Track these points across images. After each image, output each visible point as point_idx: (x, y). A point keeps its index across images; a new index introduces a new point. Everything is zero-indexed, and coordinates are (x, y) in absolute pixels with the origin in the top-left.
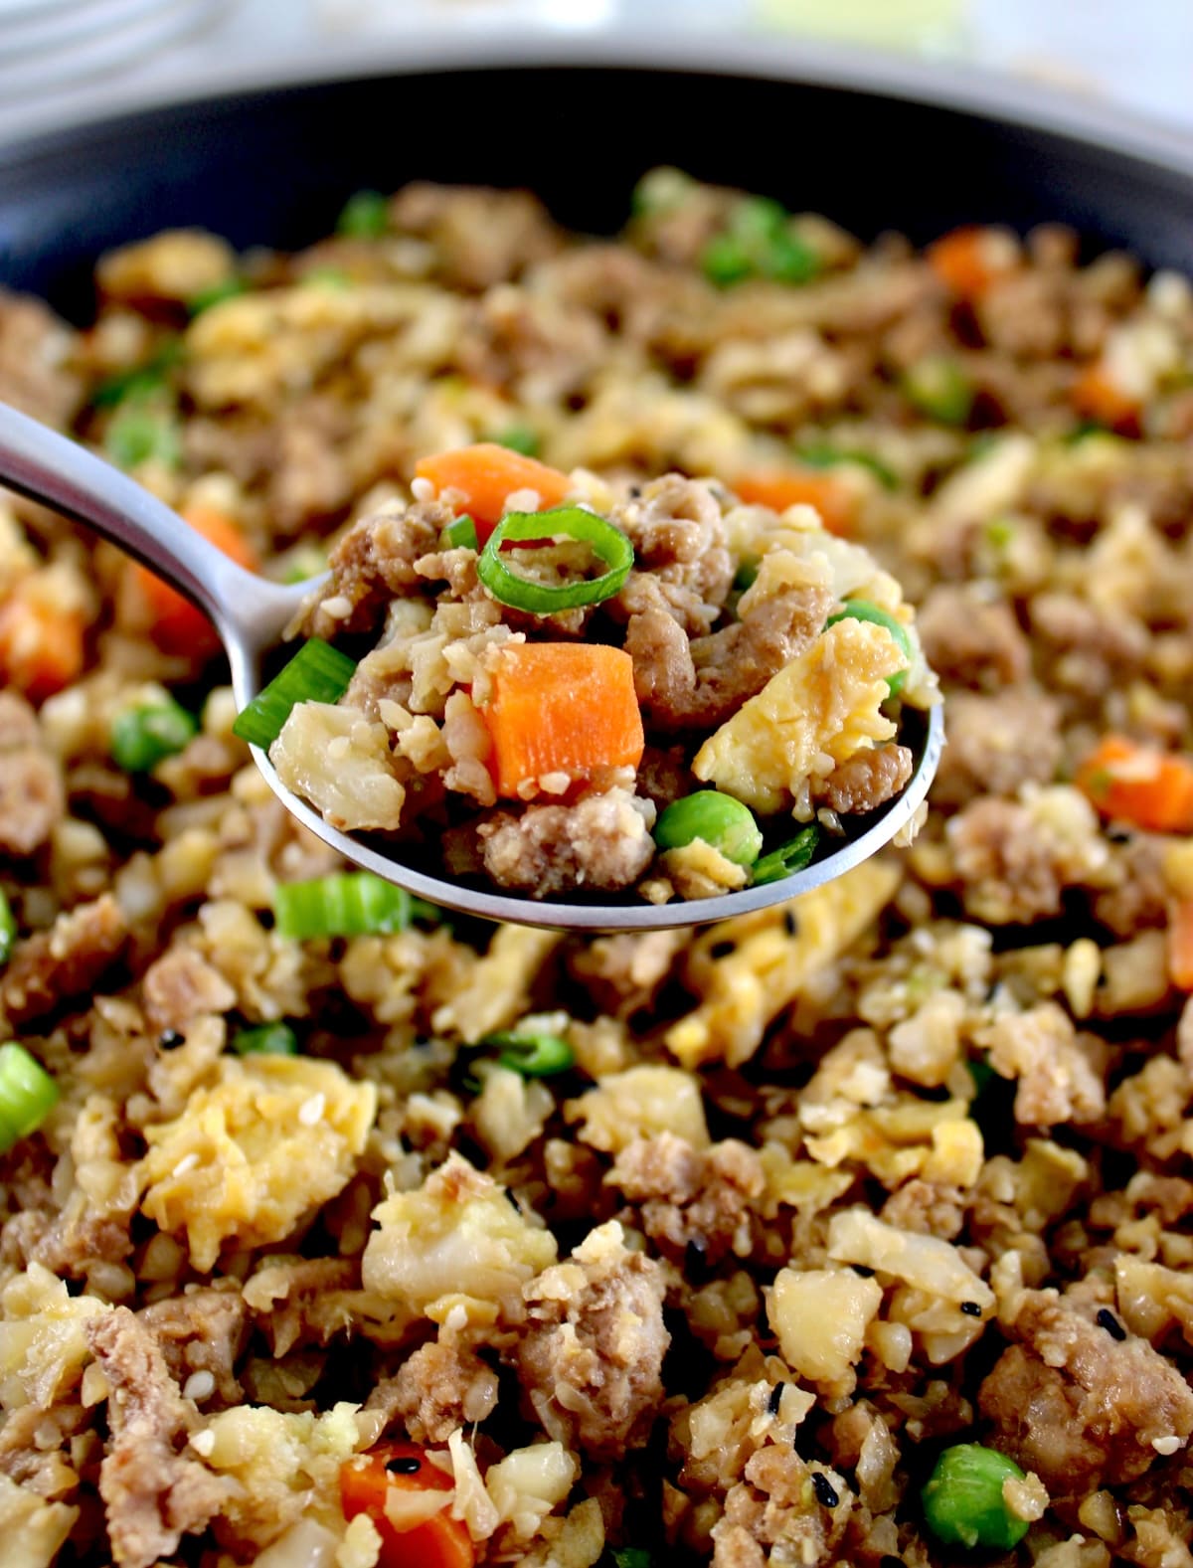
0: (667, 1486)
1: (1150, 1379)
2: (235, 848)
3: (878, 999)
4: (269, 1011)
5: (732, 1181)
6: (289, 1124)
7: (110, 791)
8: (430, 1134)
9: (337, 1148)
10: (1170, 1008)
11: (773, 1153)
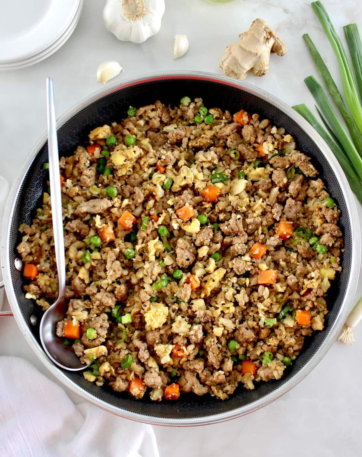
0: (204, 345)
1: (250, 335)
2: (146, 276)
3: (224, 289)
4: (154, 296)
5: (208, 315)
6: (160, 315)
7: (126, 261)
8: (175, 309)
9: (165, 317)
10: (258, 285)
11: (213, 308)
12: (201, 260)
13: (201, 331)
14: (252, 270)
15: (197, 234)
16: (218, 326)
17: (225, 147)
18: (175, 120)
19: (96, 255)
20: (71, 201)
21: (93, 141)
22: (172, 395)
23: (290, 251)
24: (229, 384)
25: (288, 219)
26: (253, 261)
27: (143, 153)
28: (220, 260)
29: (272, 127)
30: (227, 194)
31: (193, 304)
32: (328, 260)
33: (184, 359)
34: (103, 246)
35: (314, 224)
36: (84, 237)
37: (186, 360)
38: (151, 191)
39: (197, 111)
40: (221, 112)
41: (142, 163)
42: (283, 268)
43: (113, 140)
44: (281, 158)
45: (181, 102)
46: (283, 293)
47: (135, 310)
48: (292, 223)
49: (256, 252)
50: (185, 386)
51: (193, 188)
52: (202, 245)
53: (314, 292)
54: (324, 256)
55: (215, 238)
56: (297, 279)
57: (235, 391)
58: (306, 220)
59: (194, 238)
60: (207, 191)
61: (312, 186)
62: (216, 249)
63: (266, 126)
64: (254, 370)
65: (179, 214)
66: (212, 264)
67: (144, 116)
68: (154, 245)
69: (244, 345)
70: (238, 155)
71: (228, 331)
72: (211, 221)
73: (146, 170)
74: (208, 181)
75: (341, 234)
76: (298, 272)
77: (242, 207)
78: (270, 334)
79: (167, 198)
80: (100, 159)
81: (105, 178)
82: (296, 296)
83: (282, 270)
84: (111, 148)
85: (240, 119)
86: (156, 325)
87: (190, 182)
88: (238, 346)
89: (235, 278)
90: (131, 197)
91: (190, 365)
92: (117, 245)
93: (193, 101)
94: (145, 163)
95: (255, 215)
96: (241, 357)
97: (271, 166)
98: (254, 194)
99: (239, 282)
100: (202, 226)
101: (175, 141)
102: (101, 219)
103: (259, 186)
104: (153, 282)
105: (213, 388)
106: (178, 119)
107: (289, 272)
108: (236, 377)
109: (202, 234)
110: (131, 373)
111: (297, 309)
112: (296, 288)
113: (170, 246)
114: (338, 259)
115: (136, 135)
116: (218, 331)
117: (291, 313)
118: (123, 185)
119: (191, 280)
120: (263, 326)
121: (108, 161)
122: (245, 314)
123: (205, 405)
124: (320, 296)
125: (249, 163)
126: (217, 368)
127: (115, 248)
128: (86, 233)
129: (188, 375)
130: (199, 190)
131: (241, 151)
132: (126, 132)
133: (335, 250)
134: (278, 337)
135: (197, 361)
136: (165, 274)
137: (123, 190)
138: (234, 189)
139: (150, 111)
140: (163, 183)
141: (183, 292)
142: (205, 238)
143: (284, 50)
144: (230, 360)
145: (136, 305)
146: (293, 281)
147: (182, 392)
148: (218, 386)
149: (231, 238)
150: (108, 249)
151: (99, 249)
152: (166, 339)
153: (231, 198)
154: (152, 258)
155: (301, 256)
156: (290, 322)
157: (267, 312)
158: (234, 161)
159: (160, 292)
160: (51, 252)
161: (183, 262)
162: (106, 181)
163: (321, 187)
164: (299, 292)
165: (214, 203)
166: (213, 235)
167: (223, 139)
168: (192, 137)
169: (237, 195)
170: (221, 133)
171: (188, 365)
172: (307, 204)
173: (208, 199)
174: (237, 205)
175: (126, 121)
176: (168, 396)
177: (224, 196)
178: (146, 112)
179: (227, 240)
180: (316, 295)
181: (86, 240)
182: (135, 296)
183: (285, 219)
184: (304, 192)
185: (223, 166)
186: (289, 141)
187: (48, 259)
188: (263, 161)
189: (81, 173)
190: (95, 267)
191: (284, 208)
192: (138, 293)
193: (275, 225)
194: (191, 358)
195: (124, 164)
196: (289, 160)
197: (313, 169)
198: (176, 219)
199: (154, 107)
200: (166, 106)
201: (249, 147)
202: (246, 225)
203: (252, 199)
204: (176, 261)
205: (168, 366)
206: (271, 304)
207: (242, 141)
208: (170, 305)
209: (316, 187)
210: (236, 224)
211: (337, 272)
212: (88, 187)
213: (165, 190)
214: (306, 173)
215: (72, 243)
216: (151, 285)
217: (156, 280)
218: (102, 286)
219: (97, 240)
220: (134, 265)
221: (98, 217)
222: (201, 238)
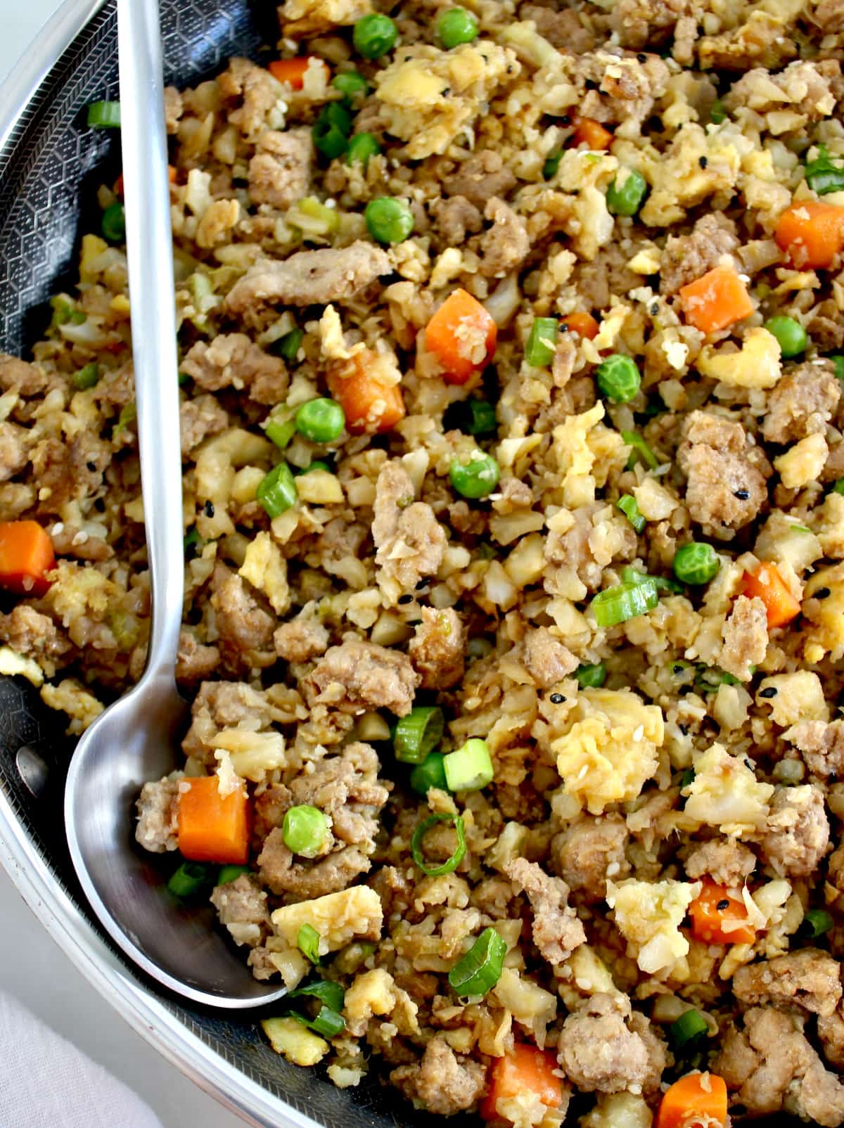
0: (828, 885)
2: (557, 565)
4: (595, 660)
6: (628, 742)
7: (457, 511)
8: (691, 719)
9: (651, 751)
12: (794, 501)
13: (820, 814)
15: (768, 390)
19: (322, 485)
20: (202, 265)
21: (294, 35)
27: (518, 67)
31: (772, 692)
33: (743, 952)
34: (351, 451)
36: (265, 411)
37: (752, 954)
38: (561, 214)
41: (512, 110)
43: (382, 30)
47: (505, 725)
50: (750, 1082)
51: (737, 207)
52: (794, 436)
59: (756, 411)
60: (802, 214)
65: (692, 301)
68: (586, 436)
72: (820, 342)
73: (530, 136)
79: (623, 253)
80: (326, 104)
81: (352, 172)
84: (371, 69)
86: (610, 790)
87: (729, 179)
90: (472, 242)
91: (776, 978)
92: (413, 443)
94: (526, 108)
100: (791, 360)
101: (644, 31)
102: (344, 331)
104: (590, 596)
109: (797, 387)
110: (497, 1021)
113: (651, 446)
115: (479, 14)
118: (431, 199)
119: (763, 578)
121: (364, 111)
127: (407, 451)
128: (272, 393)
129: (764, 1027)
130: (761, 218)
135: (805, 958)
136: (638, 563)
137: (432, 218)
140: (611, 185)
141: (734, 635)
142: (811, 407)
145: (509, 703)
147: (740, 1111)
150: (374, 455)
151: (332, 462)
152: (653, 859)
154: (580, 485)
159: (621, 645)
160: (112, 478)
161: (721, 502)
165: (827, 273)
168: (712, 23)
171: (767, 978)
173: (803, 255)
181: (276, 424)
182: (502, 661)
187: (100, 506)
189: (249, 150)
190: (316, 537)
192: (515, 650)
194: (774, 946)
195: (437, 111)
198: (675, 326)
204: (684, 502)
205: (664, 990)
208: (664, 699)
212: (281, 206)
213: (615, 216)
215: (209, 437)
216: (581, 607)
217: (600, 589)
218: (351, 616)
219: (326, 414)
220: (495, 526)
221: (331, 316)
222: (794, 405)
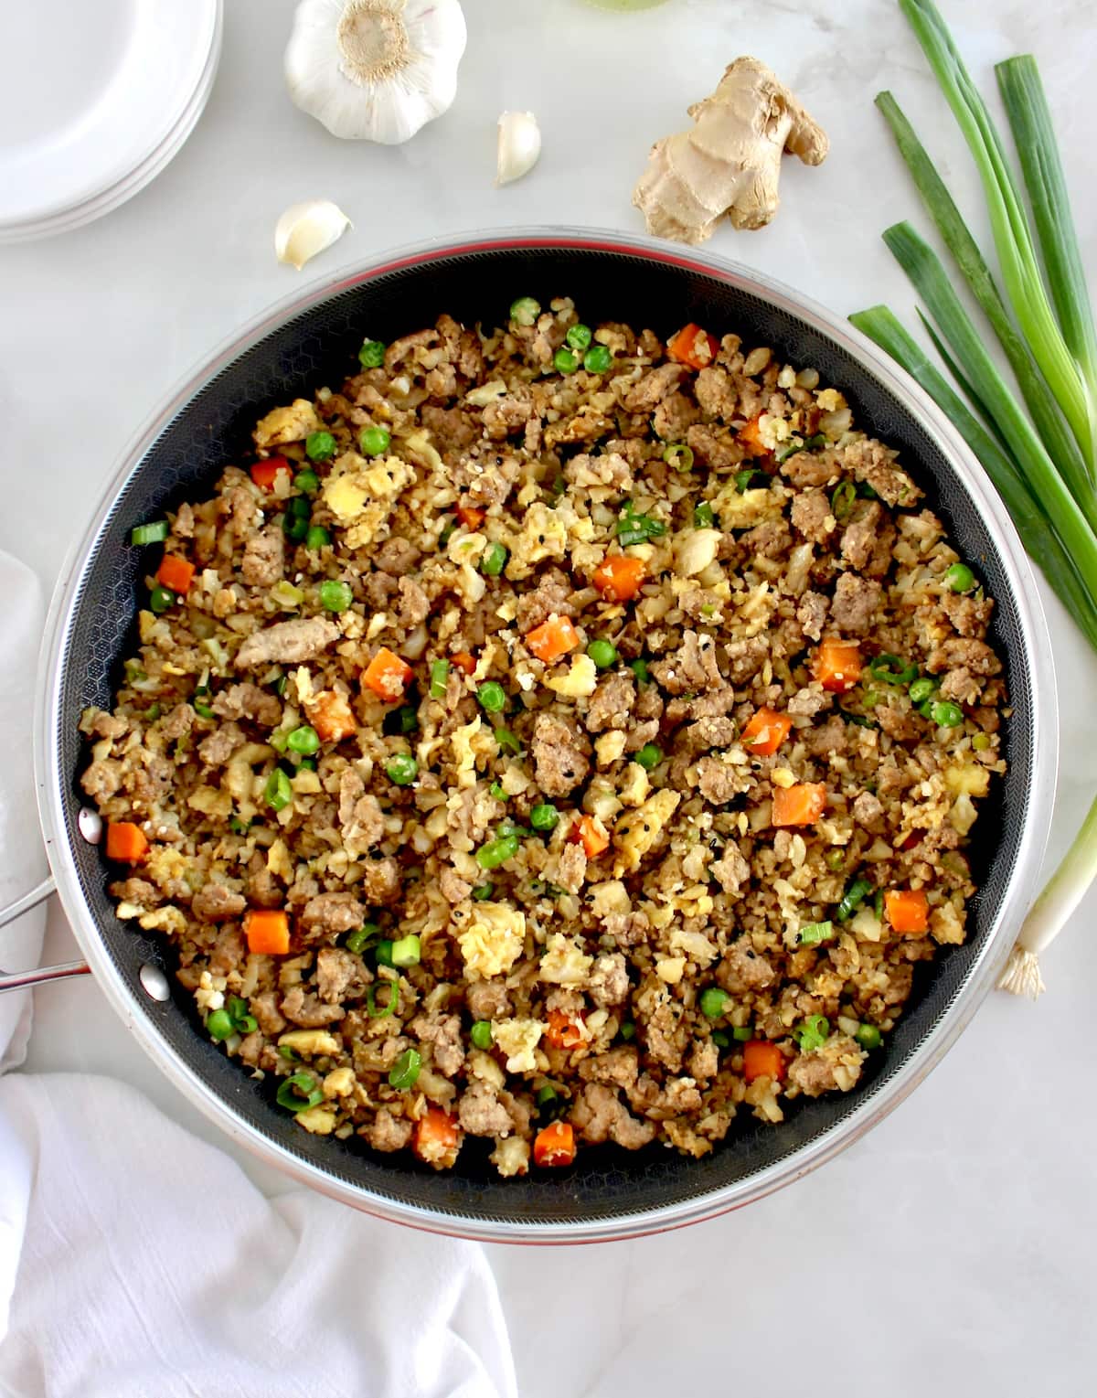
0: (633, 1008)
1: (761, 971)
2: (455, 829)
3: (678, 848)
4: (482, 884)
5: (640, 926)
6: (502, 938)
7: (394, 792)
8: (545, 916)
9: (517, 940)
10: (771, 831)
11: (650, 905)
12: (607, 770)
13: (622, 972)
14: (752, 788)
15: (589, 697)
16: (669, 954)
17: (649, 436)
18: (498, 369)
19: (307, 780)
20: (220, 628)
21: (266, 448)
22: (555, 1155)
23: (856, 723)
24: (713, 1111)
25: (845, 635)
26: (754, 763)
27: (414, 477)
28: (659, 765)
29: (781, 370)
30: (667, 573)
31: (592, 898)
32: (966, 742)
33: (580, 1053)
34: (326, 753)
35: (919, 642)
36: (268, 731)
37: (587, 1053)
38: (449, 584)
39: (560, 339)
40: (630, 335)
41: (415, 505)
42: (839, 774)
43: (324, 444)
44: (814, 458)
45: (514, 313)
46: (844, 848)
47: (431, 928)
48: (857, 643)
49: (762, 738)
50: (588, 1127)
51: (566, 565)
52: (606, 729)
53: (931, 839)
54: (954, 732)
55: (641, 706)
56: (882, 803)
57: (729, 1130)
58: (896, 633)
59: (581, 710)
60: (608, 572)
61: (906, 533)
62: (648, 736)
63: (763, 365)
64: (778, 1069)
65: (534, 645)
66: (639, 781)
67: (407, 365)
68: (471, 740)
69: (747, 999)
70: (688, 458)
71: (698, 965)
72: (626, 656)
73: (428, 523)
74: (608, 542)
75: (998, 668)
76: (885, 783)
77: (710, 614)
78: (816, 962)
79: (494, 600)
80: (291, 500)
81: (311, 555)
82: (881, 851)
83: (836, 779)
84: (321, 468)
85: (686, 353)
86: (494, 967)
87: (558, 550)
88: (727, 1005)
89: (707, 815)
90: (393, 605)
91: (600, 1068)
92: (364, 748)
93: (546, 309)
94: (423, 503)
95: (749, 630)
96: (739, 1034)
97: (787, 482)
98: (744, 567)
99: (720, 826)
100: (602, 673)
101: (504, 431)
102: (312, 676)
103: (754, 544)
104: (478, 845)
105: (669, 1126)
106: (507, 363)
107: (859, 786)
108: (731, 1091)
109: (605, 698)
111: (888, 887)
112: (881, 830)
113: (515, 736)
114: (996, 740)
115: (390, 423)
116: (670, 969)
117: (870, 901)
118: (364, 574)
119: (582, 831)
120: (794, 945)
121: (317, 505)
122: (742, 911)
123: (650, 1174)
124: (949, 847)
125: (723, 478)
126: (676, 1069)
127: (360, 756)
128: (271, 719)
129: (595, 1095)
130: (585, 572)
131: (697, 444)
132: (360, 417)
133: (985, 712)
134: (839, 970)
135: (617, 1055)
136: (508, 820)
137: (366, 588)
138: (684, 560)
139: (424, 350)
140: (481, 558)
141: (565, 869)
142: (615, 709)
143: (822, 146)
144: (709, 1046)
145: (432, 914)
146: (871, 811)
147: (581, 1143)
148: (682, 1119)
149: (685, 702)
150: (338, 761)
151: (314, 762)
152: (526, 1000)
153: (678, 586)
154: (467, 776)
155: (890, 735)
156: (869, 928)
157: (804, 904)
158: (678, 474)
159: (498, 871)
160: (177, 780)
161: (555, 782)
162: (316, 565)
163: (934, 534)
164: (889, 839)
165: (631, 604)
166: (636, 698)
167: (642, 413)
168: (552, 416)
169: (695, 577)
170: (636, 398)
172: (896, 584)
173: (613, 595)
174: (697, 608)
175: (356, 381)
176: (545, 1158)
177: (658, 579)
178: (412, 351)
179: (676, 708)
180: (939, 846)
181: (275, 740)
182: (427, 888)
183: (836, 635)
184: (886, 553)
185: (646, 492)
186: (832, 408)
187: (172, 800)
188: (761, 470)
189: (241, 548)
190: (306, 817)
191: (831, 603)
192: (435, 880)
193: (809, 653)
194: (600, 1048)
195: (363, 514)
196: (837, 464)
197: (909, 485)
198: (524, 659)
199: (435, 336)
200: (470, 329)
201: (718, 432)
202: (725, 662)
203: (739, 584)
204: (535, 781)
205: (538, 1075)
206: (814, 881)
207: (695, 414)
208: (528, 905)
209: (918, 534)
210: (699, 662)
211: (993, 774)
212: (266, 587)
213: (486, 577)
214: (887, 497)
215: (235, 750)
216: (472, 853)
217: (484, 840)
218: (332, 870)
219: (305, 739)
220: (419, 800)
221: (304, 672)
222: (602, 710)
